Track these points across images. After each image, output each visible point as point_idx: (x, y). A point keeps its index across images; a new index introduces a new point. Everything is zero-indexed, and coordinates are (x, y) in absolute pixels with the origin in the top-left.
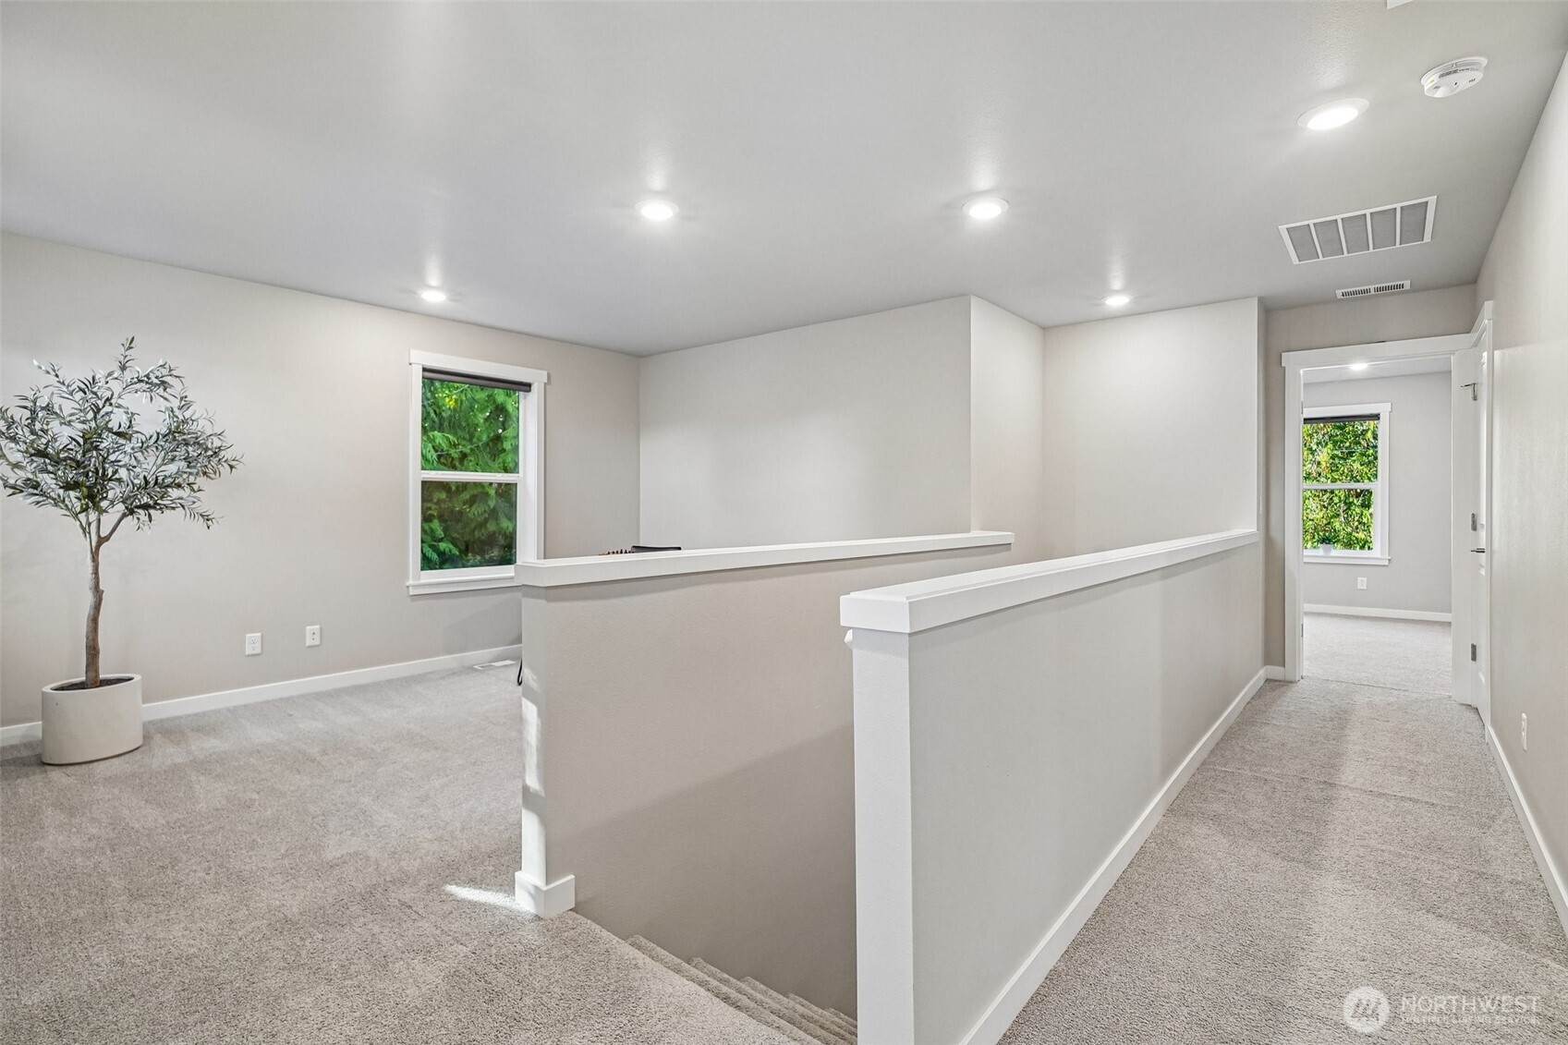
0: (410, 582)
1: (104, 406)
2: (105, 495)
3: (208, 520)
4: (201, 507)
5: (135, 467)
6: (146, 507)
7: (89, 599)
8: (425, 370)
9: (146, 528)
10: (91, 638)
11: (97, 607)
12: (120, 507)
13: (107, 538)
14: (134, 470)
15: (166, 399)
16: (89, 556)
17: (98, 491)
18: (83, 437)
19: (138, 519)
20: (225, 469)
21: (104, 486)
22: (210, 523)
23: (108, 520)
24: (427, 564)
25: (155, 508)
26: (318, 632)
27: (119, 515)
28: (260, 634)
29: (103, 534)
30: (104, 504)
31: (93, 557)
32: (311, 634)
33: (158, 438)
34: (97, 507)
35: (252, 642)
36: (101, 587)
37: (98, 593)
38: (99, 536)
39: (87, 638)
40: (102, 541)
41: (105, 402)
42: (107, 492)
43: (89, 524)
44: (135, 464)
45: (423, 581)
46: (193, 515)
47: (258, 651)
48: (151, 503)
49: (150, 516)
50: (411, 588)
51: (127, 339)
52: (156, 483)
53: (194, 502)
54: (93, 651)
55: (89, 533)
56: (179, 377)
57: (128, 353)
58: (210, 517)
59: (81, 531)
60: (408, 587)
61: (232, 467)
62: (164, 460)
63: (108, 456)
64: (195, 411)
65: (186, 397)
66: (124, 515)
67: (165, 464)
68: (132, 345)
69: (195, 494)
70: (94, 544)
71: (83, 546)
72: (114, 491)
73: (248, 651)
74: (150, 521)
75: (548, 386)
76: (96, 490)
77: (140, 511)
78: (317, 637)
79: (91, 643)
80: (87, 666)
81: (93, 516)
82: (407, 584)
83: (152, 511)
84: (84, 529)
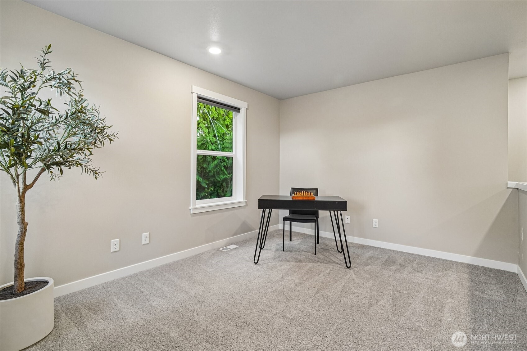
0: (191, 207)
1: (29, 88)
2: (29, 154)
3: (96, 174)
4: (92, 165)
5: (49, 139)
6: (58, 164)
7: (16, 229)
8: (199, 97)
9: (57, 179)
10: (18, 257)
11: (23, 235)
12: (40, 164)
13: (31, 186)
14: (49, 141)
15: (70, 95)
16: (17, 199)
17: (24, 151)
18: (12, 109)
19: (52, 173)
20: (107, 142)
21: (28, 148)
22: (97, 175)
23: (31, 174)
24: (199, 197)
25: (65, 165)
26: (148, 236)
27: (40, 169)
28: (119, 239)
29: (28, 183)
30: (29, 161)
31: (21, 200)
32: (145, 237)
33: (67, 116)
34: (23, 164)
35: (115, 245)
36: (26, 221)
37: (23, 225)
38: (25, 184)
39: (16, 257)
40: (27, 188)
41: (30, 84)
42: (31, 152)
43: (18, 176)
44: (49, 137)
45: (197, 206)
46: (87, 170)
47: (118, 249)
48: (63, 161)
49: (61, 170)
50: (191, 210)
51: (46, 47)
52: (66, 147)
53: (88, 162)
54: (20, 266)
55: (18, 183)
56: (79, 81)
57: (47, 57)
58: (97, 172)
59: (12, 181)
60: (190, 209)
61: (111, 140)
62: (69, 134)
63: (32, 126)
64: (89, 104)
65: (82, 96)
66: (43, 170)
67: (69, 137)
68: (50, 50)
69: (87, 157)
70: (21, 190)
71: (13, 192)
72: (36, 152)
73: (113, 250)
74: (62, 174)
75: (247, 110)
76: (22, 150)
77: (55, 167)
78: (148, 239)
79: (18, 261)
80: (16, 277)
81: (20, 170)
82: (190, 208)
83: (63, 167)
84: (14, 180)
